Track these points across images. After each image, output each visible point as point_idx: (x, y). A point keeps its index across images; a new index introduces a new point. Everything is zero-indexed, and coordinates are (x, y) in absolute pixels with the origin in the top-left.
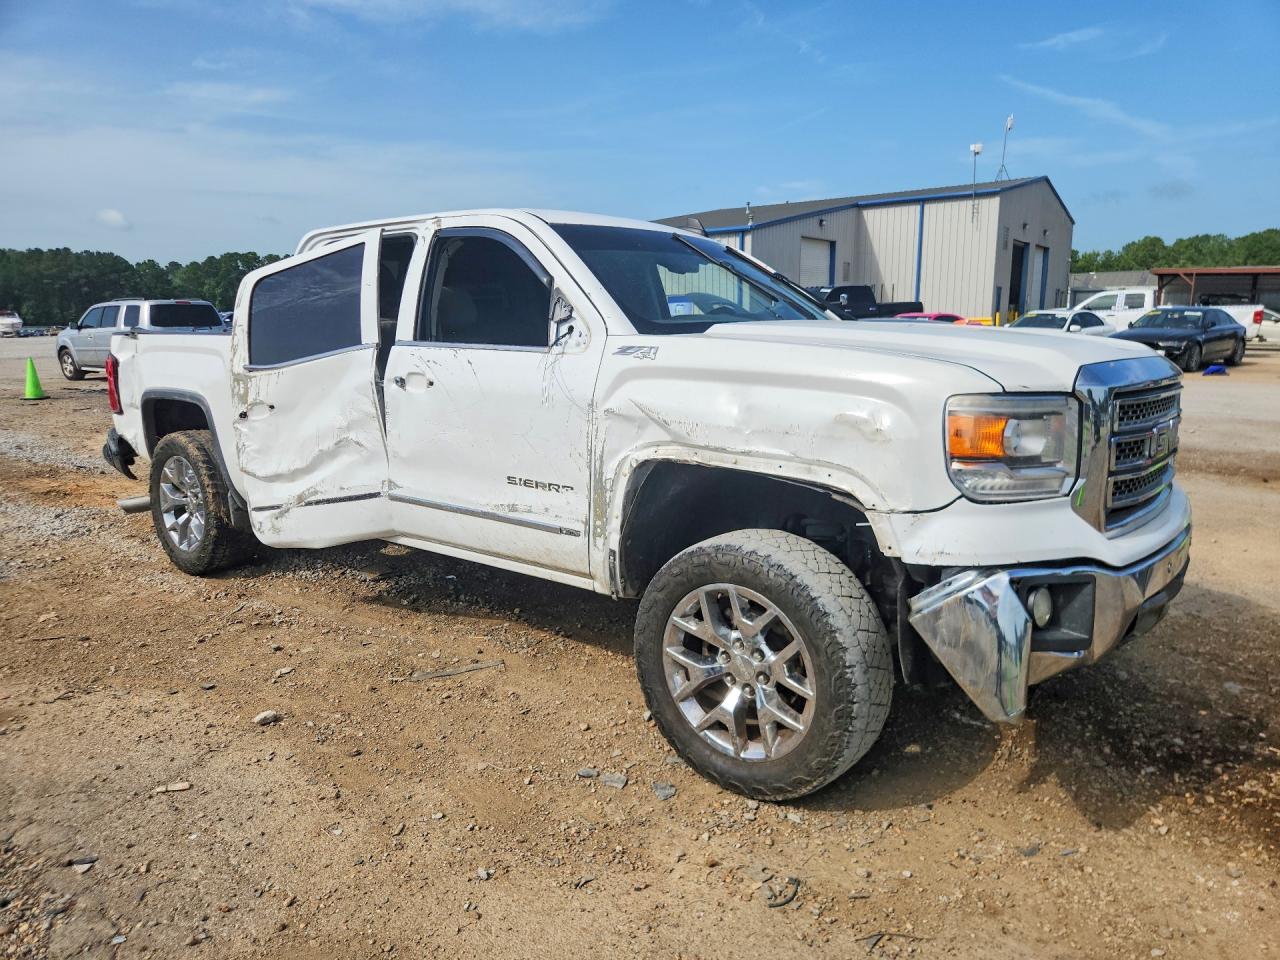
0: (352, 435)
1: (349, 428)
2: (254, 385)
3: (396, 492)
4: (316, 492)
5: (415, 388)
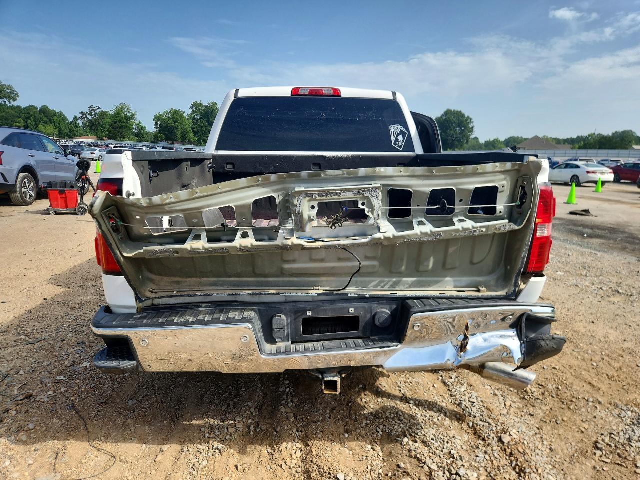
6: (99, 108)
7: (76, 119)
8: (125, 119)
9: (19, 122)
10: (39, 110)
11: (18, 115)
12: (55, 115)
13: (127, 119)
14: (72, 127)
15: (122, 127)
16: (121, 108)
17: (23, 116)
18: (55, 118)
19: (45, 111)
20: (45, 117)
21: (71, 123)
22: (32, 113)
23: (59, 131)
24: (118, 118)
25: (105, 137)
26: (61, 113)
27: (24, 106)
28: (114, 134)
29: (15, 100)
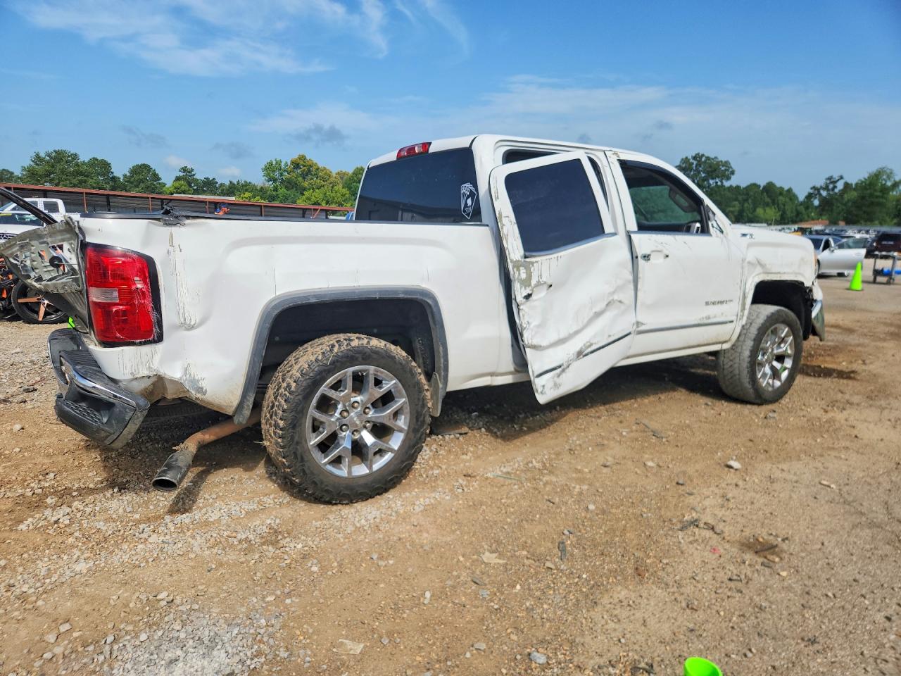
0: (616, 297)
1: (614, 292)
2: (536, 269)
3: (642, 328)
4: (591, 345)
5: (656, 260)
6: (841, 178)
7: (810, 196)
8: (881, 191)
9: (734, 206)
10: (761, 188)
11: (734, 197)
12: (781, 194)
13: (885, 190)
14: (802, 209)
15: (872, 203)
16: (877, 175)
17: (740, 198)
18: (781, 198)
19: (770, 188)
20: (768, 196)
21: (801, 204)
22: (752, 193)
23: (782, 215)
24: (869, 191)
25: (842, 220)
26: (790, 190)
27: (743, 185)
28: (856, 216)
29: (728, 178)
